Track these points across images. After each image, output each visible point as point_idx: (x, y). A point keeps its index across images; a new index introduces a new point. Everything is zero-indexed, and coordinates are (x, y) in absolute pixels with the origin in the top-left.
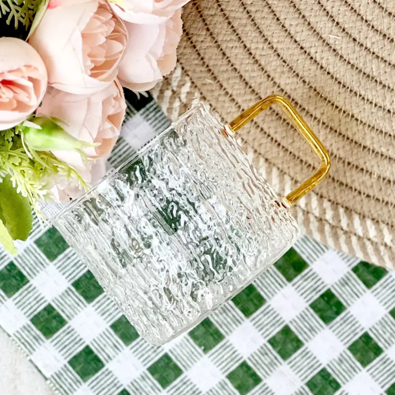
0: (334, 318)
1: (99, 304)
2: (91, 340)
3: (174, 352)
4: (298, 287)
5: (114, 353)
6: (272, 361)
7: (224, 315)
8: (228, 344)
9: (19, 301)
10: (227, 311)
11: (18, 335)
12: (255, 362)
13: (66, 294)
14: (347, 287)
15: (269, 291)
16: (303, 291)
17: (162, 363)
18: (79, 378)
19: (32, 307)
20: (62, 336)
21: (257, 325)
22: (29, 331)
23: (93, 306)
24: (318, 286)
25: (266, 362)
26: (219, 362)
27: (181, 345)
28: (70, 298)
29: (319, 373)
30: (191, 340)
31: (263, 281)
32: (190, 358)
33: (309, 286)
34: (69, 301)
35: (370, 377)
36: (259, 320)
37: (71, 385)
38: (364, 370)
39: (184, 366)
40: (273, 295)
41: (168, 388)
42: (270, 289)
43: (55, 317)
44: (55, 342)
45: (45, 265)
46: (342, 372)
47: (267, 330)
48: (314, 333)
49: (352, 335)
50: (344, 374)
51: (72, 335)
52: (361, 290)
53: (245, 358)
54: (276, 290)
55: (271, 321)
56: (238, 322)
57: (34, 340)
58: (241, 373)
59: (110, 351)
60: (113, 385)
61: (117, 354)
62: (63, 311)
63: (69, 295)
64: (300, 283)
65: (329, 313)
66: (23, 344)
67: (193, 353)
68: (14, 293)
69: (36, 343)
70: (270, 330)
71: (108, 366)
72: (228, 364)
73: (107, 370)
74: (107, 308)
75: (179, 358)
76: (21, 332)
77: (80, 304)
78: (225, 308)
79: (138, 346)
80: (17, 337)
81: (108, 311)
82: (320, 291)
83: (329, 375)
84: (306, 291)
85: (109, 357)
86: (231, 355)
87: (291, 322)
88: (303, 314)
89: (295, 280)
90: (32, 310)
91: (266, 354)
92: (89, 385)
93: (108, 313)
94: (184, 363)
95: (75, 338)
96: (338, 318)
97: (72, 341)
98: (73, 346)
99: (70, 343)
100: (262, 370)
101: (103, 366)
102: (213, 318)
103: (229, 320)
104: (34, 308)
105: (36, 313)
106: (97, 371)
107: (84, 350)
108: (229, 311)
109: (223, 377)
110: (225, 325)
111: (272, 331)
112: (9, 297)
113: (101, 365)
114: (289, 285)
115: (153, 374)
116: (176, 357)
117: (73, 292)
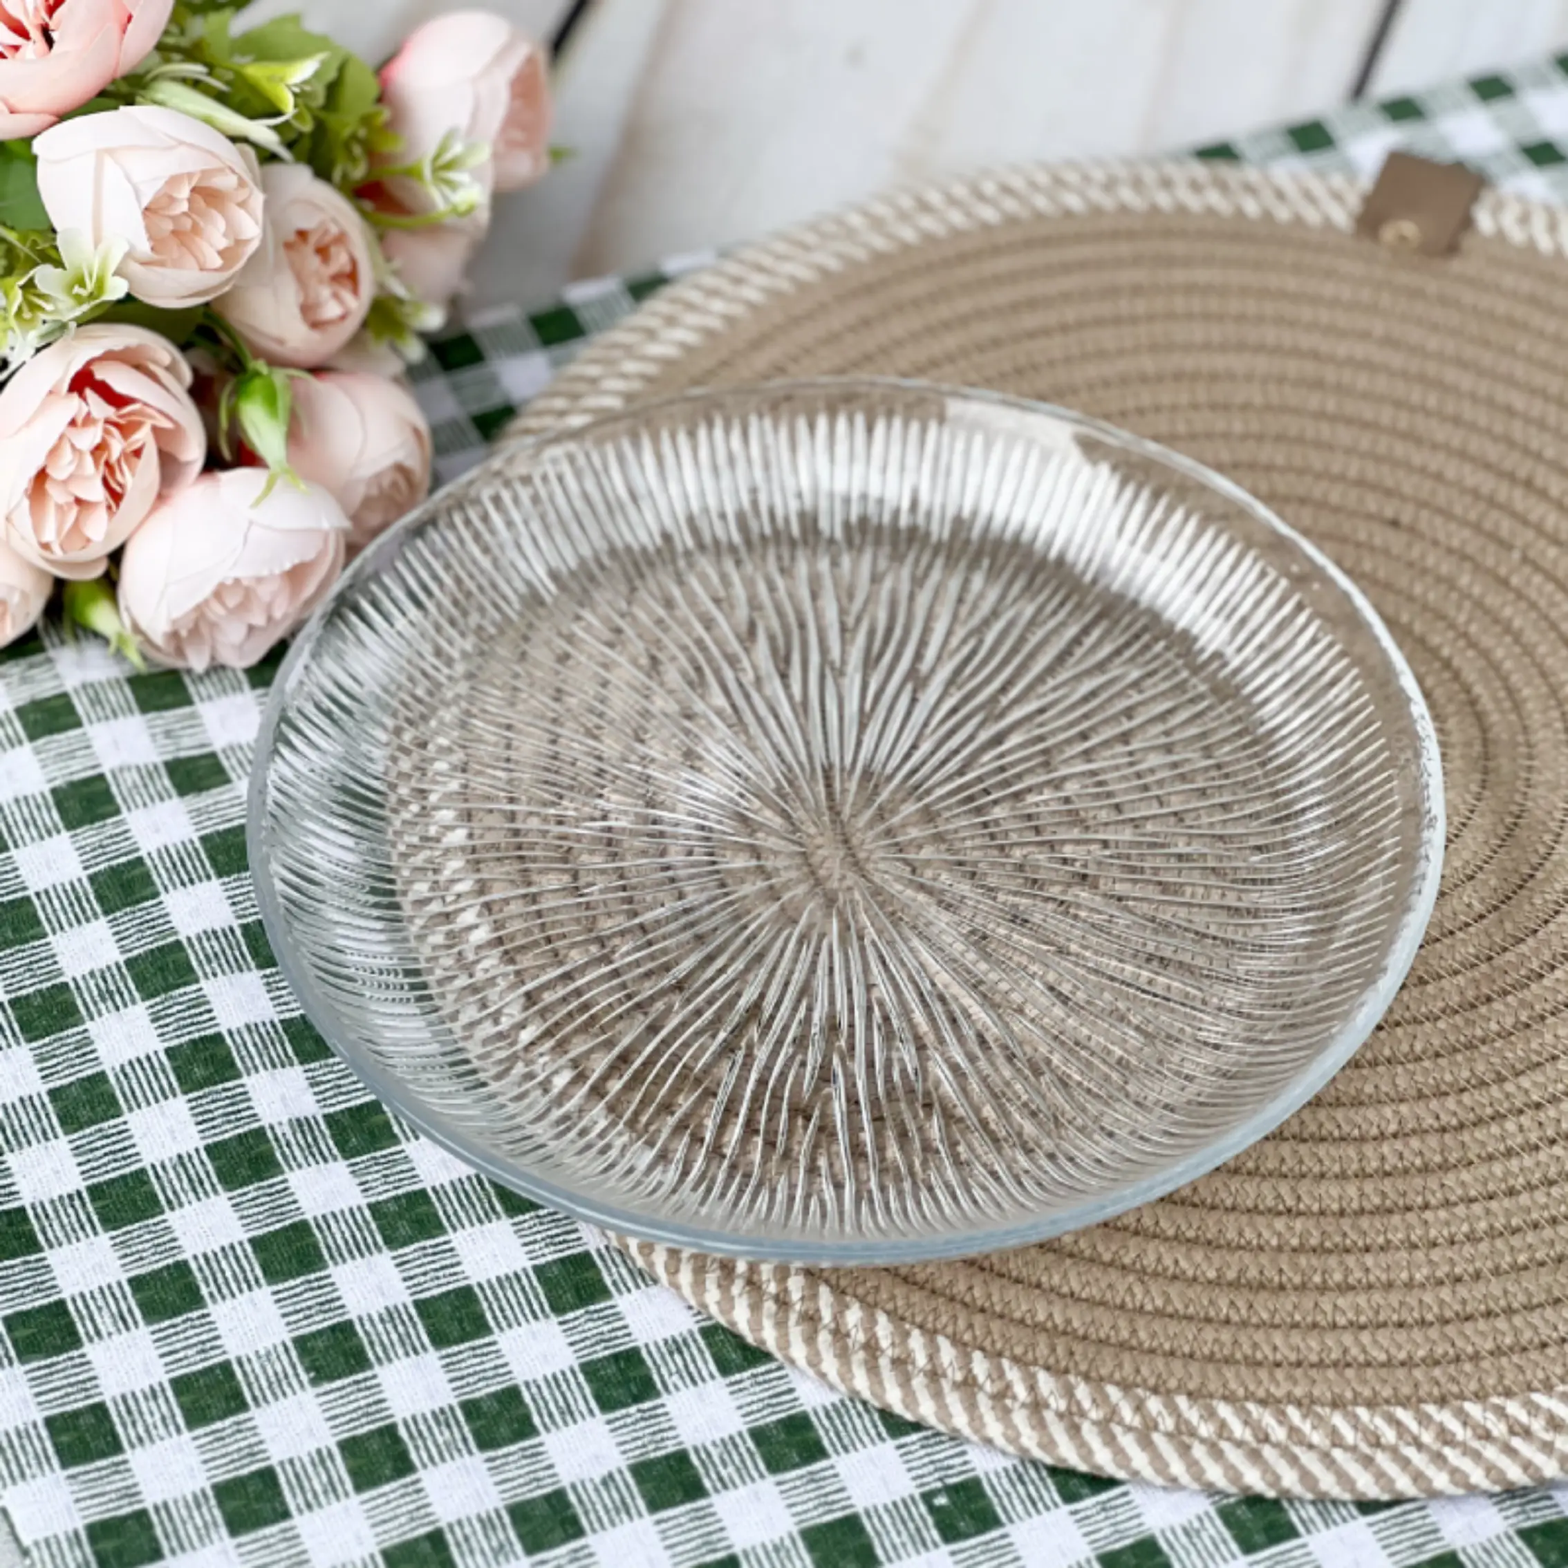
0: (625, 1405)
2: (76, 1292)
3: (247, 1367)
7: (389, 1326)
14: (677, 1357)
25: (440, 1440)
27: (268, 1354)
29: (547, 1498)
30: (294, 1353)
35: (657, 1537)
38: (649, 1519)
39: (255, 1398)
41: (200, 1431)
42: (509, 1313)
46: (599, 1507)
50: (602, 1513)
52: (705, 1373)
58: (375, 1445)
59: (105, 1322)
83: (568, 1505)
85: (98, 1333)
87: (527, 1385)
89: (571, 1315)
96: (633, 1409)
103: (394, 1337)
106: (59, 1350)
107: (49, 1306)
109: (332, 1443)
114: (554, 1319)
115: (178, 1394)
116: (245, 1374)
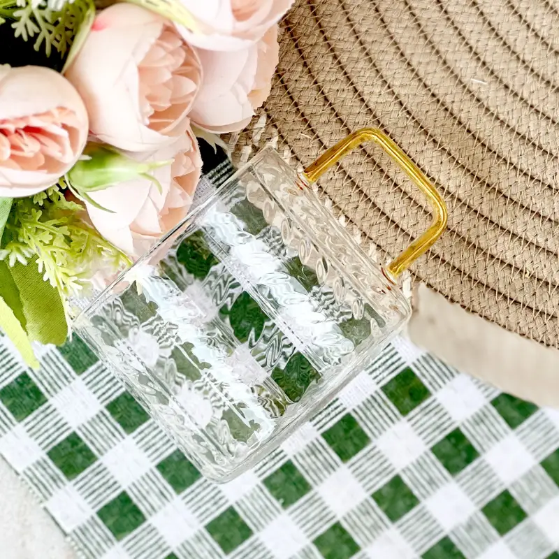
1: (143, 435)
4: (415, 423)
5: (159, 503)
6: (376, 523)
8: (316, 498)
9: (33, 427)
10: (317, 453)
11: (29, 473)
12: (352, 524)
13: (98, 421)
15: (376, 428)
16: (421, 429)
17: (225, 520)
18: (110, 534)
19: (50, 436)
20: (90, 476)
21: (357, 472)
22: (44, 469)
23: (134, 438)
24: (443, 423)
26: (304, 522)
28: (102, 425)
31: (368, 414)
32: (263, 514)
33: (431, 422)
34: (102, 429)
36: (360, 466)
37: (99, 544)
40: (380, 433)
43: (80, 451)
44: (81, 484)
45: (70, 379)
47: (371, 480)
48: (434, 486)
49: (486, 492)
51: (103, 477)
53: (339, 518)
54: (385, 425)
55: (376, 469)
56: (331, 467)
57: (51, 481)
60: (156, 546)
61: (163, 503)
62: (92, 443)
63: (101, 421)
64: (418, 417)
65: (457, 461)
66: (36, 485)
67: (267, 507)
68: (27, 416)
69: (54, 486)
70: (374, 481)
71: (152, 520)
72: (315, 524)
73: (150, 525)
74: (153, 441)
75: (248, 513)
76: (33, 468)
77: (116, 433)
78: (314, 449)
79: (193, 495)
80: (28, 476)
81: (154, 445)
82: (445, 429)
84: (425, 430)
86: (320, 513)
88: (421, 461)
90: (50, 439)
91: (368, 513)
92: (124, 545)
93: (154, 448)
94: (255, 521)
95: (108, 481)
97: (104, 484)
98: (105, 491)
99: (100, 487)
100: (361, 535)
101: (144, 519)
102: (298, 461)
104: (54, 437)
105: (55, 444)
108: (320, 452)
110: (314, 471)
111: (378, 482)
112: (19, 421)
113: (140, 519)
117: (107, 418)
